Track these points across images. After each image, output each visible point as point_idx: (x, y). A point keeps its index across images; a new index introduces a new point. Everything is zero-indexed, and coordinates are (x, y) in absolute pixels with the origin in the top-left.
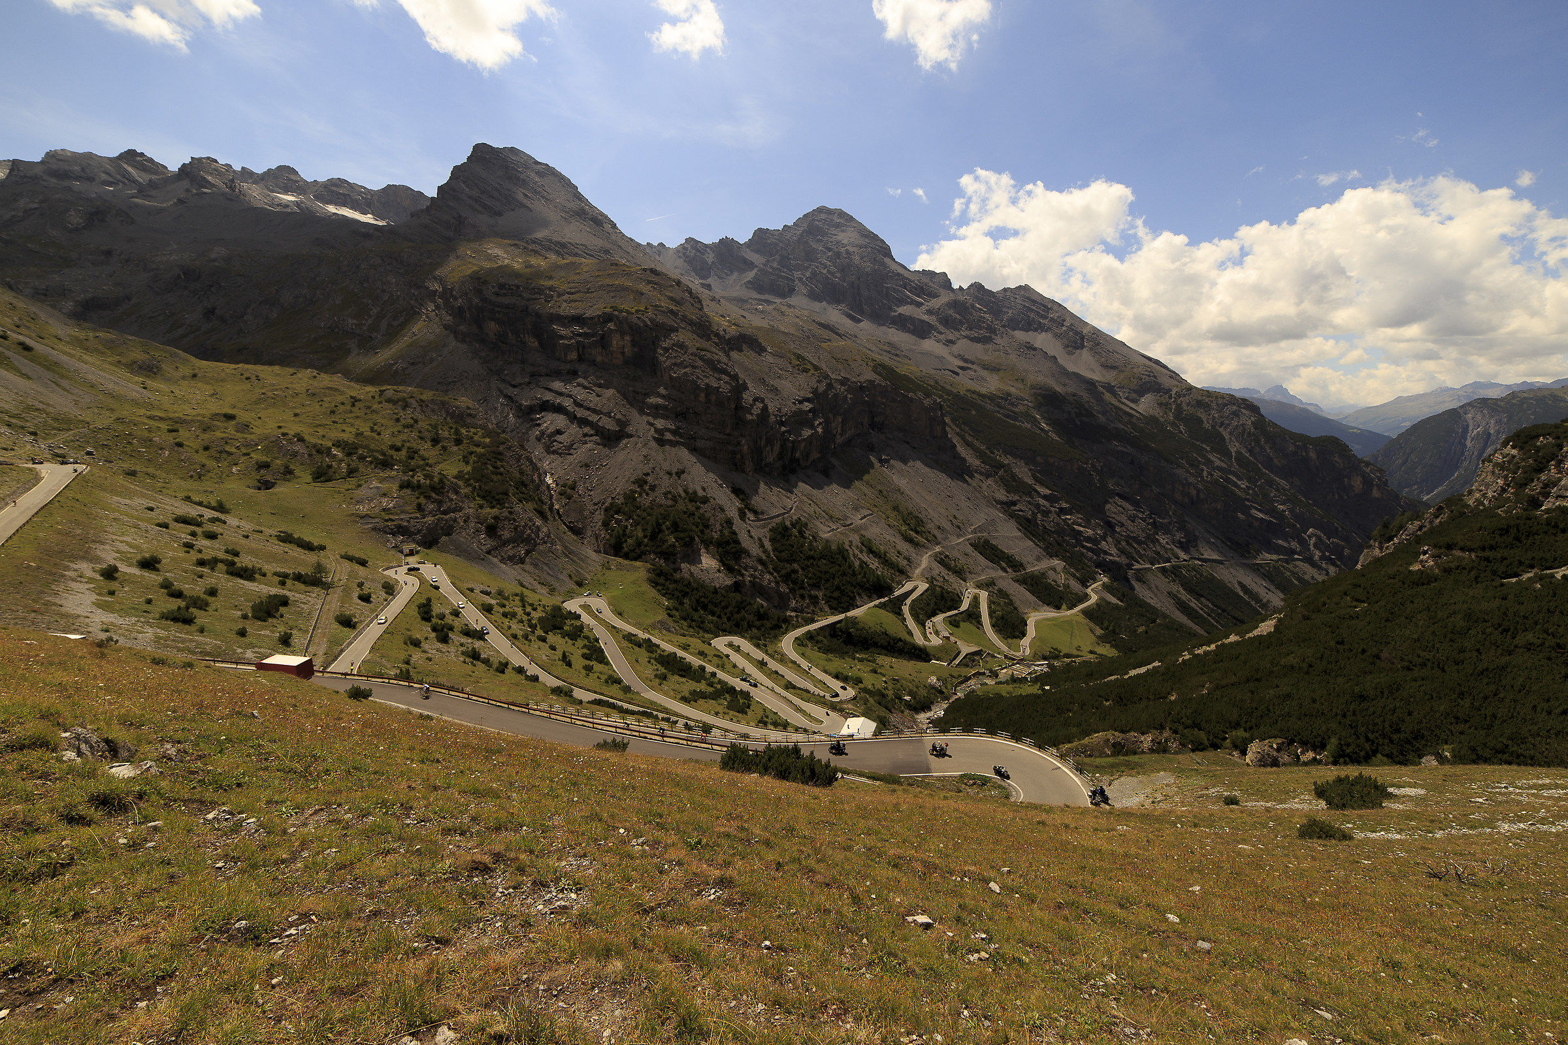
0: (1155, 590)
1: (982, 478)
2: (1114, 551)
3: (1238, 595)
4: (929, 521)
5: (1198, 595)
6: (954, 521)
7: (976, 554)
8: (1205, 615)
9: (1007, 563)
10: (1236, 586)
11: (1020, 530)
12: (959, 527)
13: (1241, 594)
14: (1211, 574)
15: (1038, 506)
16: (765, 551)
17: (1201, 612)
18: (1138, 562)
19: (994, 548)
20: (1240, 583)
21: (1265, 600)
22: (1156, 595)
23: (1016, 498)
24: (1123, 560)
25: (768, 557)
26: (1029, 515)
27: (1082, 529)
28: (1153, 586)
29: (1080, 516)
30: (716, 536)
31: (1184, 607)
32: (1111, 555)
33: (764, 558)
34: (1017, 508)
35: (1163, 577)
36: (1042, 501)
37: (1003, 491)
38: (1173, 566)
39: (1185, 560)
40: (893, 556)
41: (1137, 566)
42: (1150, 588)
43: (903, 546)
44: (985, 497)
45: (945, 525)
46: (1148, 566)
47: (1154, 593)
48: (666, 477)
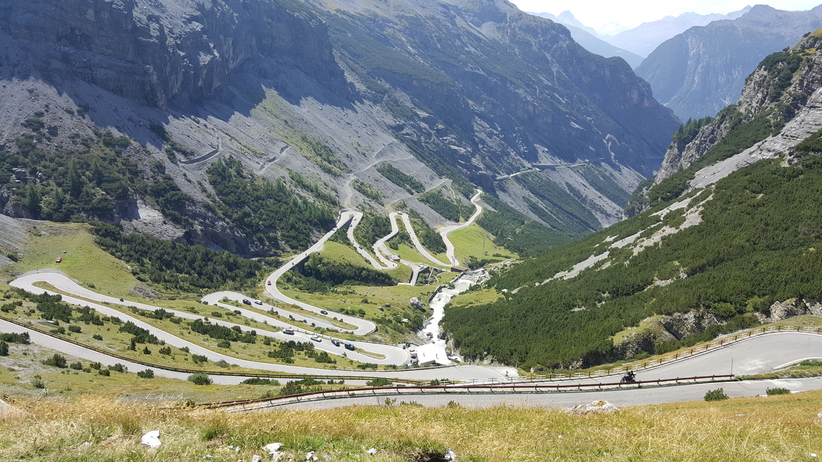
0: (513, 196)
1: (371, 103)
2: (482, 166)
3: (566, 193)
5: (542, 197)
6: (359, 148)
7: (384, 179)
8: (549, 213)
9: (410, 185)
10: (565, 186)
11: (411, 153)
12: (364, 155)
13: (568, 192)
14: (548, 178)
15: (420, 129)
16: (209, 196)
17: (546, 210)
18: (499, 174)
19: (397, 172)
20: (567, 183)
21: (584, 195)
22: (515, 200)
23: (403, 122)
24: (489, 173)
25: (214, 201)
26: (415, 138)
27: (456, 148)
28: (512, 193)
29: (453, 136)
30: (150, 183)
31: (534, 208)
32: (481, 169)
33: (211, 203)
34: (404, 132)
35: (517, 185)
36: (423, 125)
37: (391, 117)
38: (522, 175)
39: (529, 169)
41: (499, 177)
42: (510, 195)
43: (326, 177)
44: (378, 123)
45: (352, 153)
46: (506, 176)
47: (513, 198)
48: (68, 116)
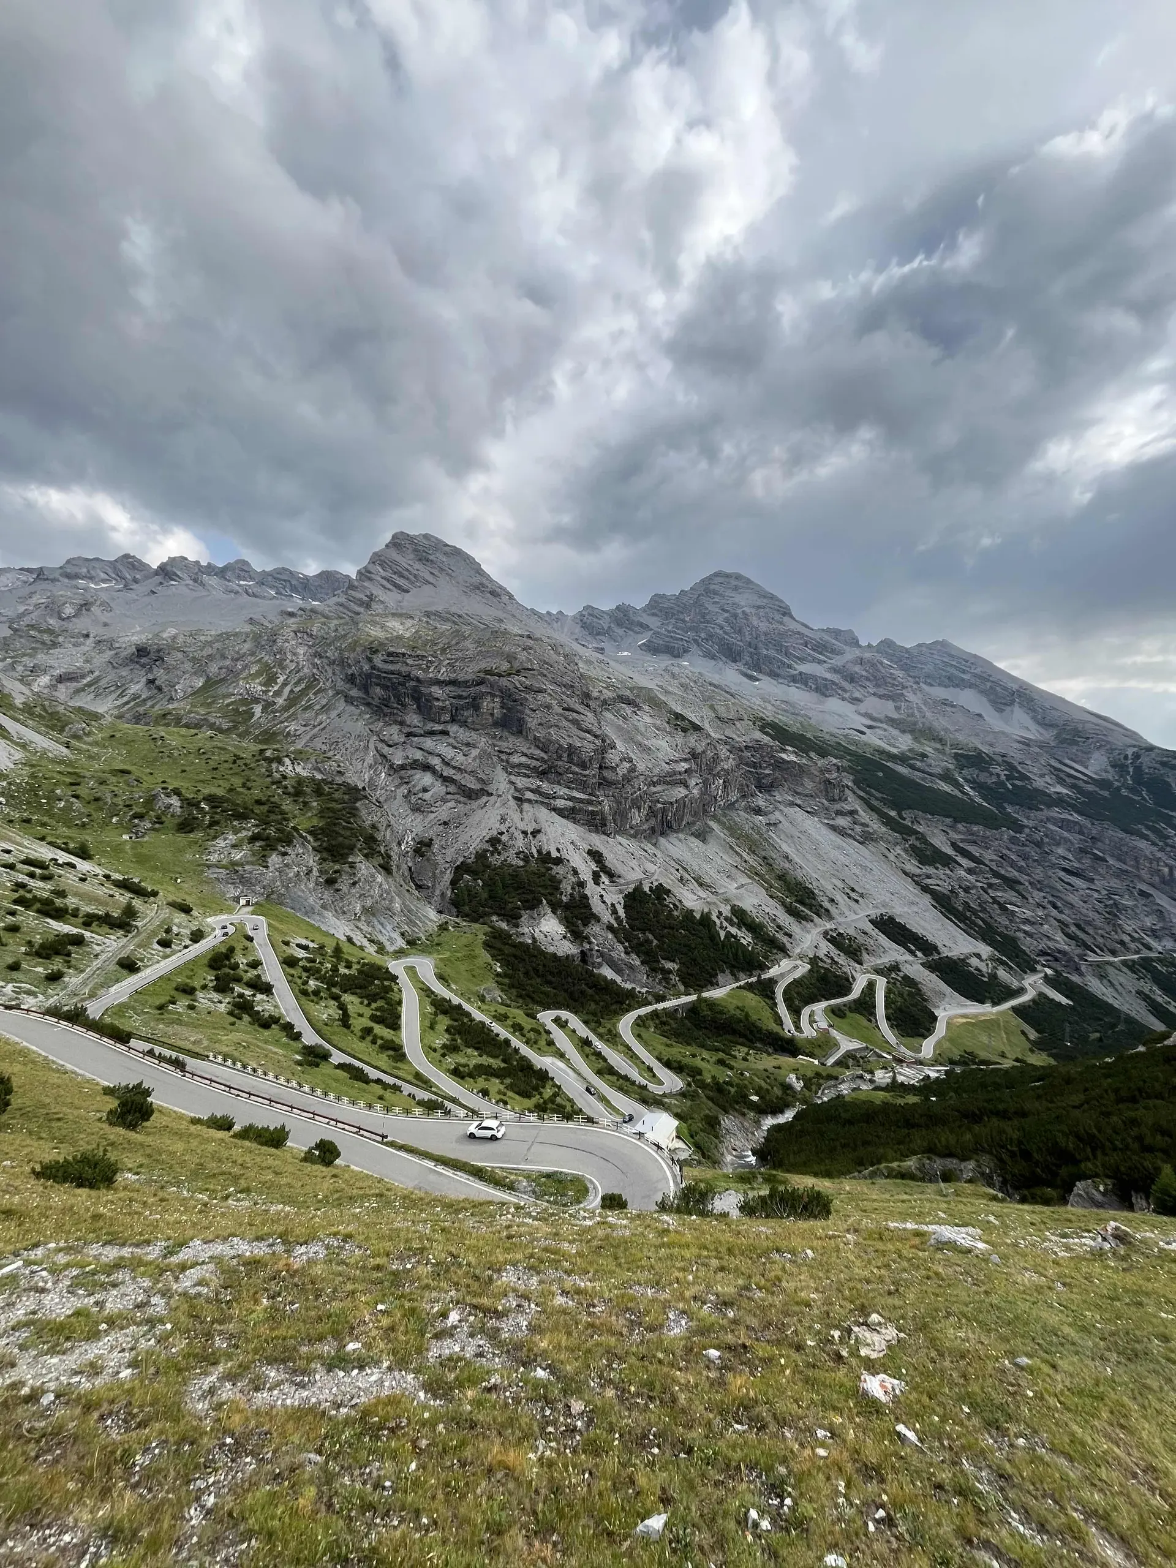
0: (1118, 988)
1: (888, 845)
2: (1059, 937)
4: (821, 893)
6: (852, 894)
7: (878, 933)
9: (915, 945)
11: (935, 907)
12: (857, 901)
15: (958, 880)
16: (618, 919)
18: (1095, 952)
19: (903, 928)
22: (1120, 994)
23: (931, 869)
24: (1074, 948)
25: (620, 923)
26: (947, 890)
27: (1016, 908)
28: (1115, 983)
29: (1013, 894)
30: (565, 898)
32: (1057, 942)
33: (616, 925)
34: (931, 881)
35: (1129, 972)
36: (962, 876)
37: (914, 862)
38: (1143, 959)
39: (1159, 953)
40: (771, 929)
41: (1093, 957)
42: (1112, 984)
43: (785, 919)
45: (839, 897)
46: (1111, 959)
47: (1116, 990)
48: (521, 836)
